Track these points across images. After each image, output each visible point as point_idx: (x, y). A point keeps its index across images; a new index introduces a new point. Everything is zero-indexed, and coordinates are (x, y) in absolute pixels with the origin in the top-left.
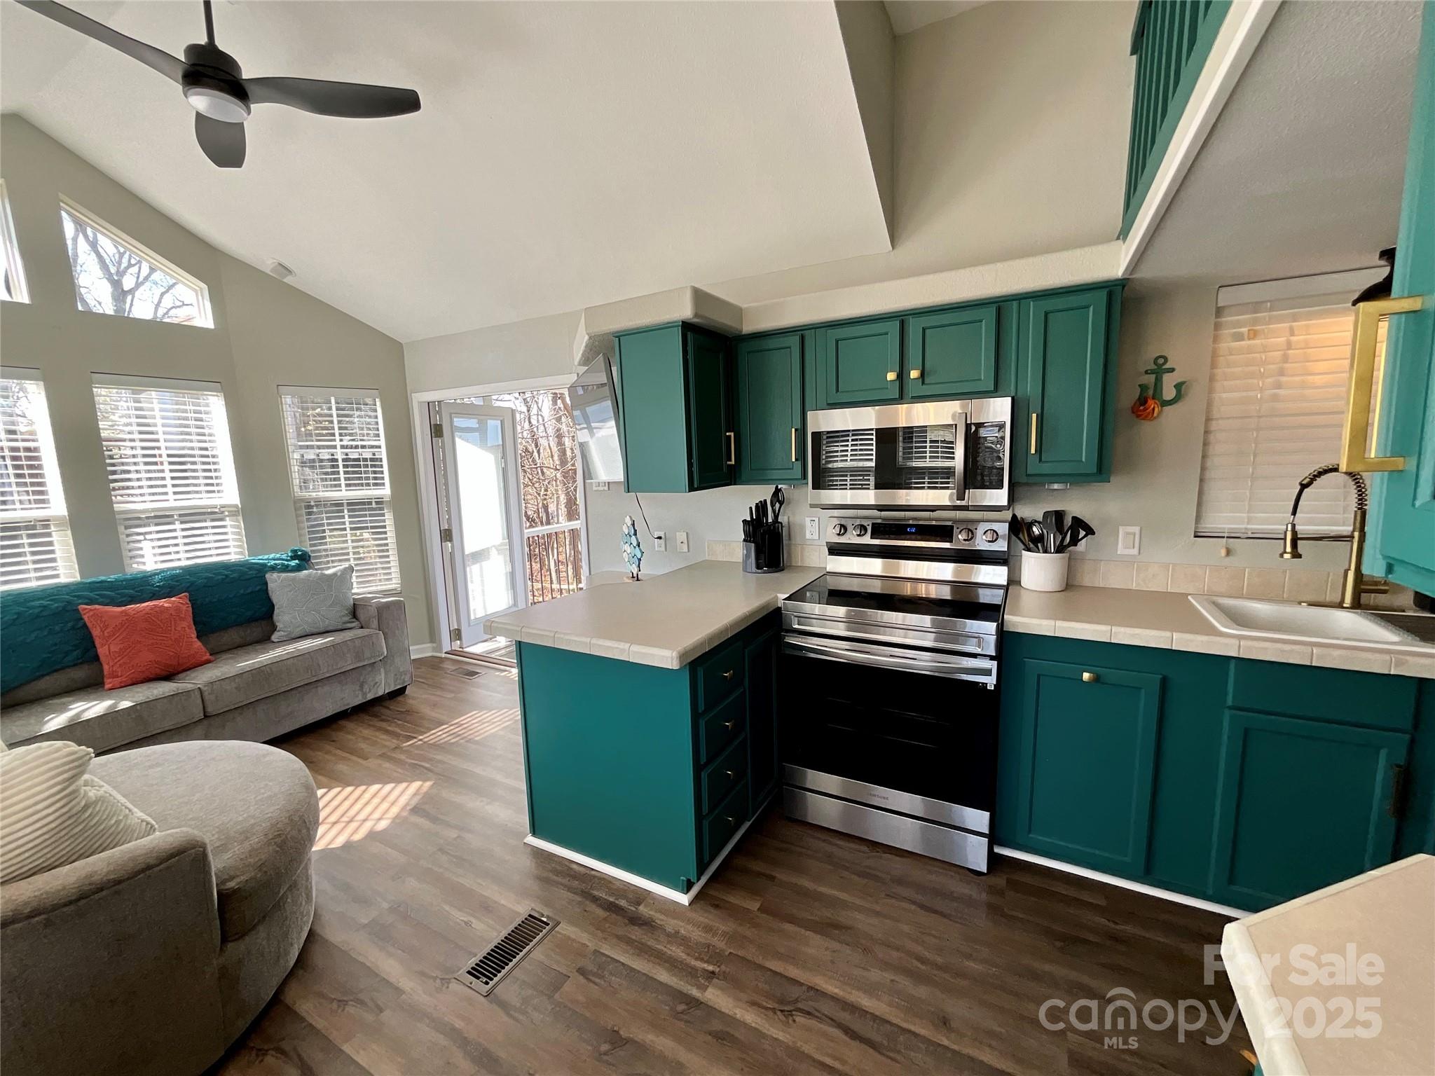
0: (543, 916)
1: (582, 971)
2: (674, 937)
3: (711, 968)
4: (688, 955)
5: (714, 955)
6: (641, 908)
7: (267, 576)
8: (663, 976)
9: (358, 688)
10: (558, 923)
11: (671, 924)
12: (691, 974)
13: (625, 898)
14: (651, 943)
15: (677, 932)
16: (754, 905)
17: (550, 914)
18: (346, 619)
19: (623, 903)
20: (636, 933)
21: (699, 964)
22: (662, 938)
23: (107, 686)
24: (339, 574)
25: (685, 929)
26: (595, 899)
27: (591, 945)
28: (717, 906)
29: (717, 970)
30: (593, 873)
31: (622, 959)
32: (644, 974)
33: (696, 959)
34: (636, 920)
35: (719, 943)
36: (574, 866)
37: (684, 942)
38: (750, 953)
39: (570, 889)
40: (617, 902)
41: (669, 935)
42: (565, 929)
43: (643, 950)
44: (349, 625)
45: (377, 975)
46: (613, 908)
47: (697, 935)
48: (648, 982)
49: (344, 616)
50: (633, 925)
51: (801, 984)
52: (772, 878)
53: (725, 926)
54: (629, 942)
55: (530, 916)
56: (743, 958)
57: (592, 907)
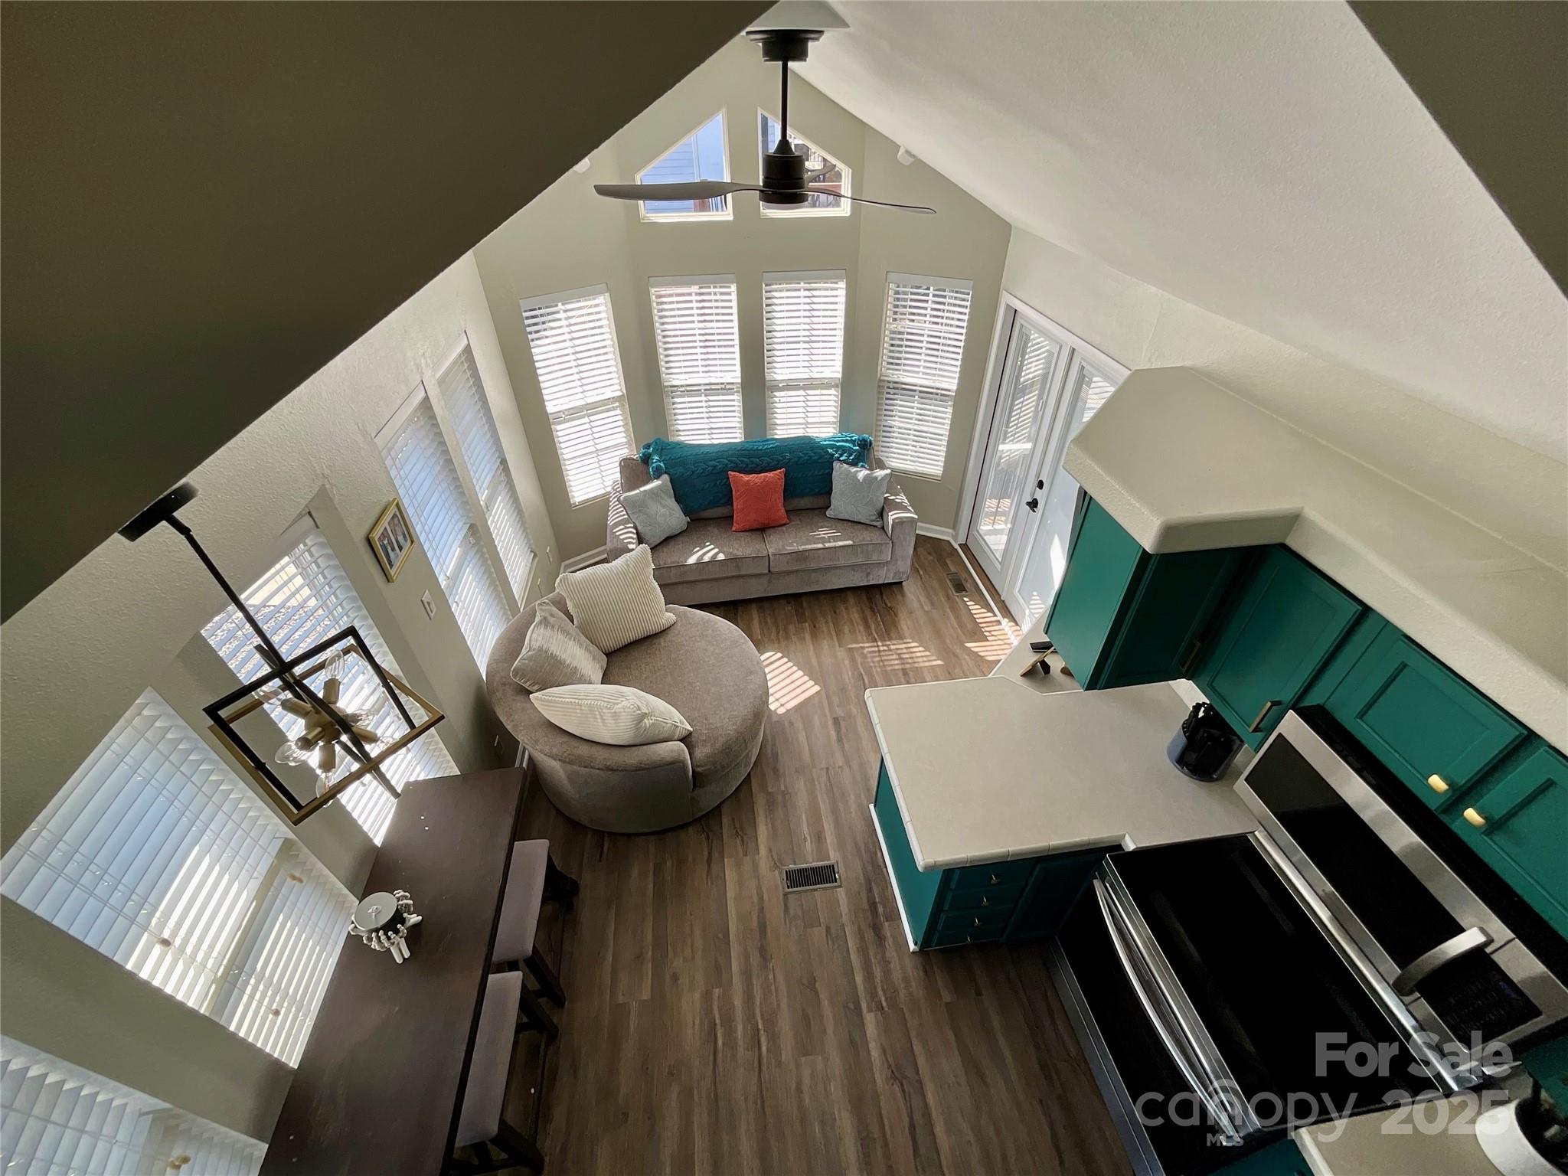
0: (838, 873)
1: (828, 929)
2: (885, 963)
3: (884, 1004)
4: (882, 981)
5: (892, 1000)
6: (886, 924)
7: (834, 464)
8: (859, 979)
9: (865, 575)
10: (840, 886)
11: (891, 953)
12: (873, 994)
13: (884, 907)
14: (871, 953)
15: (890, 963)
16: (947, 997)
17: (842, 877)
18: (874, 518)
19: (881, 910)
20: (869, 935)
21: (880, 993)
22: (879, 956)
23: (734, 529)
24: (879, 478)
25: (895, 965)
26: (870, 890)
27: (845, 919)
28: (926, 972)
29: (886, 1009)
30: (884, 869)
31: (850, 945)
32: (852, 967)
33: (883, 989)
34: (877, 929)
35: (902, 994)
36: (879, 854)
37: (887, 972)
38: (913, 1023)
39: (864, 868)
40: (879, 905)
41: (884, 957)
42: (841, 894)
43: (863, 951)
44: (875, 524)
45: (756, 832)
46: (873, 906)
47: (897, 976)
48: (849, 973)
49: (872, 515)
50: (873, 929)
51: (918, 1073)
52: (979, 993)
53: (917, 990)
54: (862, 938)
55: (833, 866)
56: (905, 1020)
57: (864, 895)
